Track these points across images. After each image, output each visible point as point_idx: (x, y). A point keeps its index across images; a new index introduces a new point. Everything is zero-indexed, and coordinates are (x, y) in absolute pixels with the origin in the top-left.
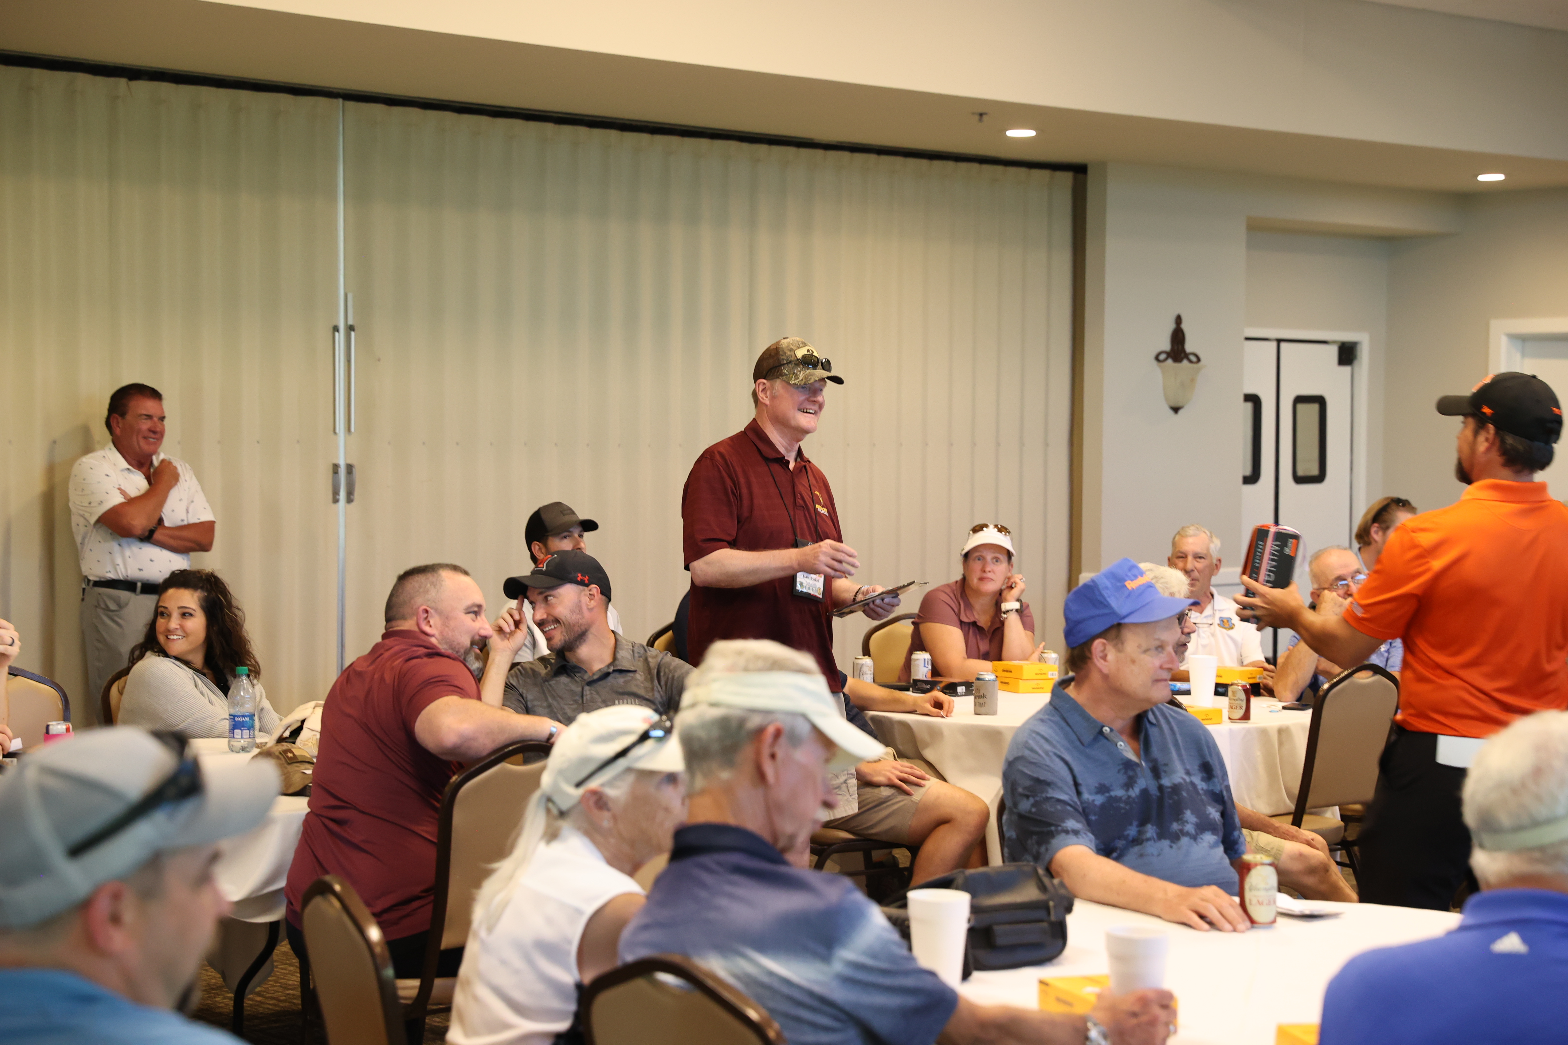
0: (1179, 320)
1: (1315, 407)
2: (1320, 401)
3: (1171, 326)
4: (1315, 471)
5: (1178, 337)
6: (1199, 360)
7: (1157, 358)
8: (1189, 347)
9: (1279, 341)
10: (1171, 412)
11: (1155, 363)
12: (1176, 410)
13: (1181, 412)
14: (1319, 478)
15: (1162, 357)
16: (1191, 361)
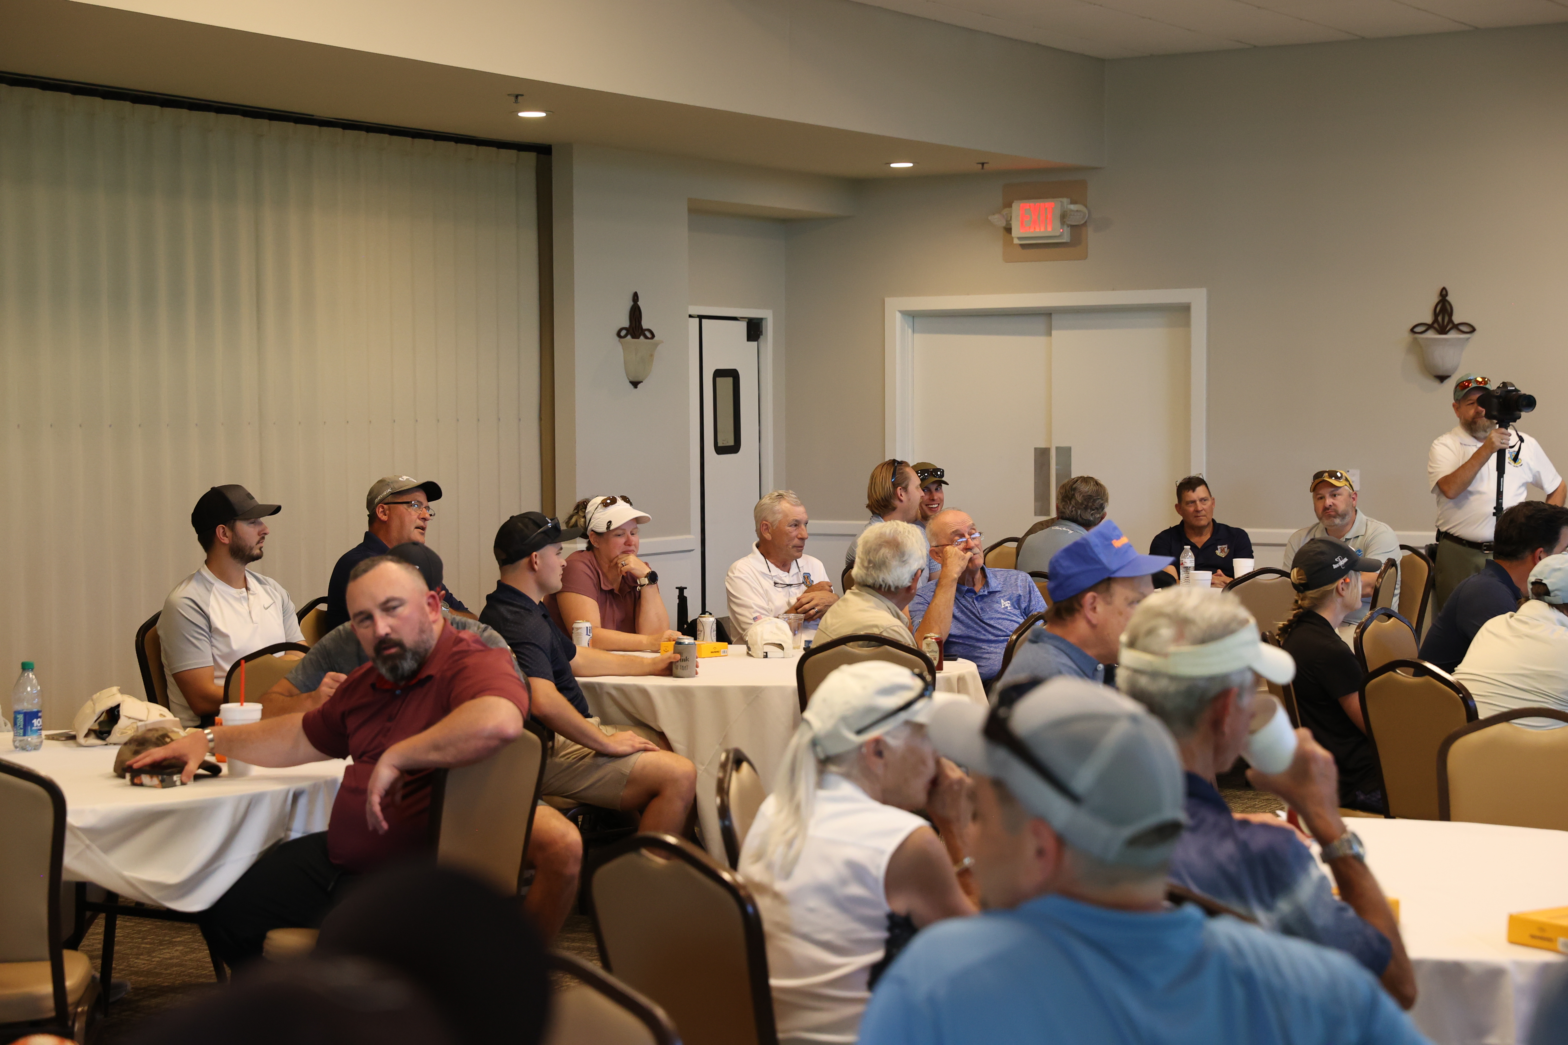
0: (635, 297)
1: (730, 380)
2: (733, 374)
3: (629, 304)
4: (731, 443)
5: (635, 313)
6: (653, 336)
7: (619, 334)
8: (645, 324)
9: (701, 317)
10: (631, 386)
11: (618, 339)
12: (635, 384)
13: (639, 386)
14: (735, 448)
15: (623, 333)
16: (646, 338)
